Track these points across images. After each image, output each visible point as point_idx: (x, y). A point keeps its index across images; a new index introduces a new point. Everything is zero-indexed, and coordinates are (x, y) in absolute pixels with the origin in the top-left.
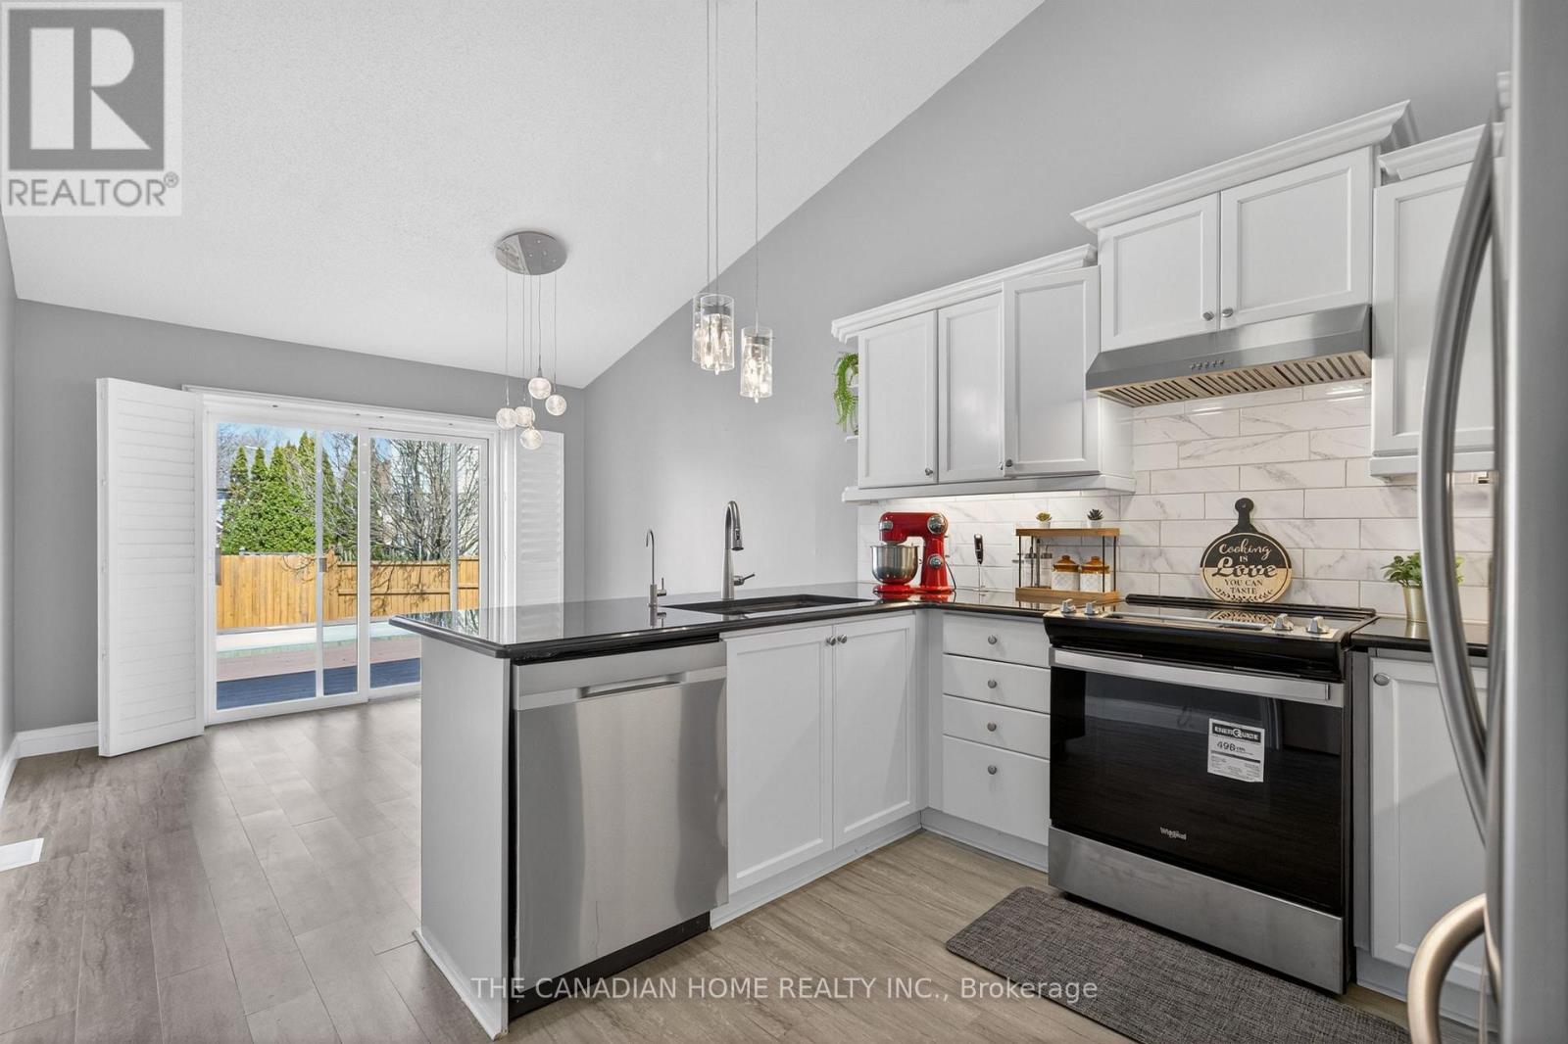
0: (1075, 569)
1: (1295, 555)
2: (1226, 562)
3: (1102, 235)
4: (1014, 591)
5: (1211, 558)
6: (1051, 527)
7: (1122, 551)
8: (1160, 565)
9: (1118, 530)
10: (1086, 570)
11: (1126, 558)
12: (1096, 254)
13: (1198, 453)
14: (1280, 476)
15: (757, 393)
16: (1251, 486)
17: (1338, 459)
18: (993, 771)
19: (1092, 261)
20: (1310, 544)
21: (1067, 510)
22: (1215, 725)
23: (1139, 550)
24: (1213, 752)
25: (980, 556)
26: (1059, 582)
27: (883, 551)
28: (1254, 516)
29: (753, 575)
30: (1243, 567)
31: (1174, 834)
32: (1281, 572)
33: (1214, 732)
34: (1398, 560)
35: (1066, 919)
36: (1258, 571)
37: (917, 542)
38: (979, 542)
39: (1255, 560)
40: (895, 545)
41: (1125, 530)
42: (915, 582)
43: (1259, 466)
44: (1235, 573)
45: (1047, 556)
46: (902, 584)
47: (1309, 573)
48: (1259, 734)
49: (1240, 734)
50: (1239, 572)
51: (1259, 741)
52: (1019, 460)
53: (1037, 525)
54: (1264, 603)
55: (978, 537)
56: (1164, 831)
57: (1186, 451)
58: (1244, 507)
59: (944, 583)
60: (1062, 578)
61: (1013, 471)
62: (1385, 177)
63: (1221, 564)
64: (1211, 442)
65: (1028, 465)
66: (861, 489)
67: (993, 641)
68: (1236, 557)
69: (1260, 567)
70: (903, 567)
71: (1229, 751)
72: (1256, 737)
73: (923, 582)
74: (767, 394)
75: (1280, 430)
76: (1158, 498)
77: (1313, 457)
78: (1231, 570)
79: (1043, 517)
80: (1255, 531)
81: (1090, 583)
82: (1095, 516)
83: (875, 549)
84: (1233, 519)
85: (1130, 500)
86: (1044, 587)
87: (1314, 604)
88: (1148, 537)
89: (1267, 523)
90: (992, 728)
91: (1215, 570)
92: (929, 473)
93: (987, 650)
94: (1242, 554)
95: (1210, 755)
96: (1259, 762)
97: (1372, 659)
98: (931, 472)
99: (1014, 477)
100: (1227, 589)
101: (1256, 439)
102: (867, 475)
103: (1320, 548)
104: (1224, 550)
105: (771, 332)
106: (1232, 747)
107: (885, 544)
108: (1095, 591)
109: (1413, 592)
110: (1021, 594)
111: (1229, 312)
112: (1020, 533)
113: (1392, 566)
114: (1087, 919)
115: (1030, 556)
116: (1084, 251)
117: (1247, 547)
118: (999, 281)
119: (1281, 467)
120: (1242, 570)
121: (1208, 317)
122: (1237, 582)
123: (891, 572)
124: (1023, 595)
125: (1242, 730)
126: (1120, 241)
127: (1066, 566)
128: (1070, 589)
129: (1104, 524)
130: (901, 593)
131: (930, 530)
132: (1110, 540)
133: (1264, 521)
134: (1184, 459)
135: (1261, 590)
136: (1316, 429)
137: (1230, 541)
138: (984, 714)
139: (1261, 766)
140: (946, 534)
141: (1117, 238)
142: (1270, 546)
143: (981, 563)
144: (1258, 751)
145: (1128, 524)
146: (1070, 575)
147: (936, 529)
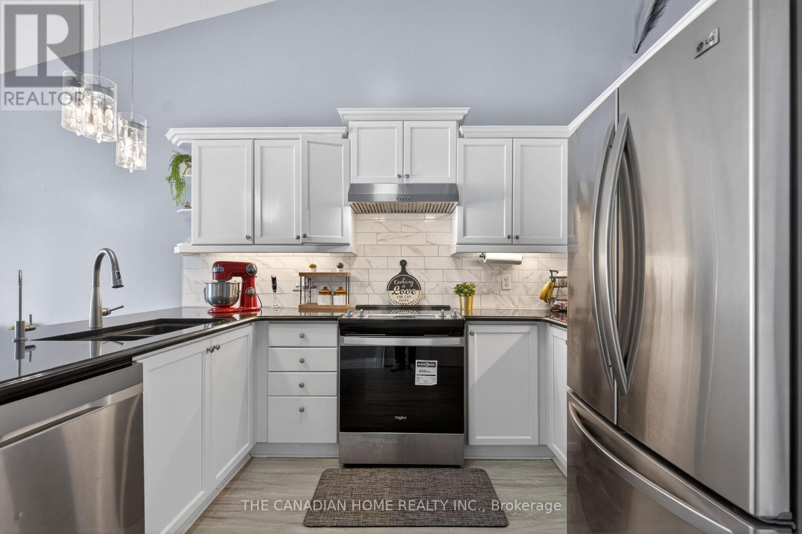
0: (330, 293)
1: (422, 284)
2: (397, 288)
3: (351, 124)
4: (298, 307)
5: (391, 287)
6: (317, 272)
7: (352, 284)
8: (369, 290)
9: (350, 273)
10: (335, 293)
11: (354, 287)
12: (348, 134)
13: (385, 238)
14: (416, 251)
15: (132, 166)
16: (406, 254)
17: (435, 245)
18: (302, 410)
19: (346, 136)
20: (427, 280)
21: (325, 263)
22: (418, 362)
23: (359, 283)
24: (417, 375)
25: (275, 288)
26: (322, 301)
27: (216, 287)
28: (407, 267)
29: (123, 307)
30: (404, 290)
31: (401, 418)
32: (417, 292)
33: (418, 366)
34: (458, 285)
35: (354, 478)
36: (409, 291)
37: (238, 280)
38: (274, 280)
39: (408, 287)
40: (224, 282)
41: (353, 273)
42: (237, 305)
43: (409, 246)
44: (400, 293)
45: (314, 287)
46: (229, 307)
47: (426, 292)
48: (435, 363)
49: (428, 364)
50: (402, 293)
51: (435, 366)
52: (309, 235)
53: (310, 271)
54: (412, 305)
55: (274, 277)
56: (397, 418)
57: (380, 237)
58: (403, 263)
59: (255, 305)
60: (325, 299)
61: (306, 240)
62: (461, 136)
63: (395, 289)
64: (390, 234)
65: (314, 237)
66: (193, 245)
67: (302, 336)
68: (401, 285)
69: (410, 290)
70: (231, 296)
71: (424, 373)
72: (434, 365)
73: (242, 304)
74: (140, 168)
75: (417, 231)
76: (369, 258)
77: (428, 244)
78: (399, 292)
79: (313, 266)
80: (408, 274)
81: (339, 300)
82: (341, 266)
83: (210, 285)
84: (399, 268)
85: (355, 259)
86: (313, 304)
87: (428, 305)
88: (363, 277)
89: (411, 271)
90: (302, 386)
91: (393, 292)
92: (248, 238)
93: (298, 341)
94: (403, 284)
95: (416, 376)
96: (435, 375)
97: (469, 325)
98: (250, 237)
99: (305, 243)
100: (398, 300)
101: (409, 234)
102: (200, 235)
103: (430, 281)
104: (396, 282)
105: (146, 121)
106: (425, 371)
107: (216, 281)
108: (342, 304)
109: (463, 298)
110: (301, 308)
111: (408, 176)
112: (301, 274)
113: (455, 288)
114: (364, 474)
115: (306, 287)
116: (343, 130)
117: (405, 281)
118: (299, 133)
119: (417, 247)
120: (403, 291)
121: (399, 176)
122: (401, 297)
123: (222, 299)
124: (302, 309)
125: (429, 363)
126: (359, 130)
127: (325, 292)
128: (328, 304)
129: (344, 270)
130: (229, 312)
131: (246, 272)
132: (347, 278)
133: (411, 270)
134: (379, 240)
135: (410, 300)
136: (429, 232)
137: (398, 278)
138: (296, 378)
139: (436, 377)
140: (256, 276)
141: (359, 128)
142: (413, 280)
143: (275, 292)
144: (434, 371)
145: (354, 270)
146: (328, 296)
147: (251, 272)
